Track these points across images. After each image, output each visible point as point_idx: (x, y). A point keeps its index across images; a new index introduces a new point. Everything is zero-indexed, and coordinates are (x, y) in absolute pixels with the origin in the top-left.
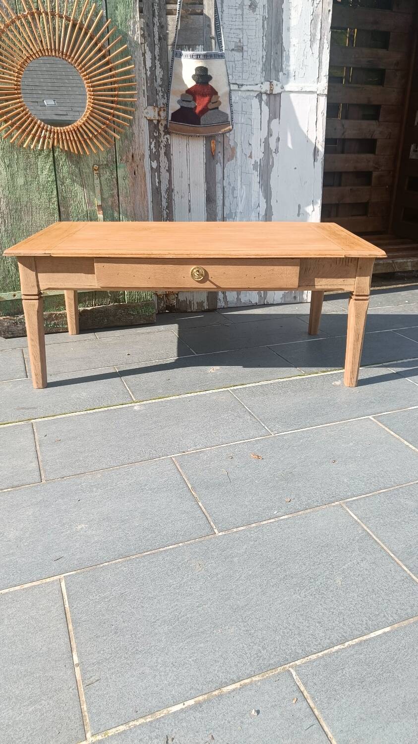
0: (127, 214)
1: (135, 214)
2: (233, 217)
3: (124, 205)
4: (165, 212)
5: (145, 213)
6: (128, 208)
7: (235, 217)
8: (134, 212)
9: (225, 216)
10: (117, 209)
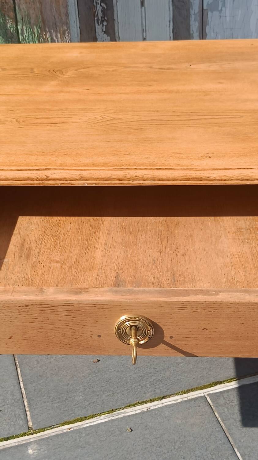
0: (30, 23)
1: (44, 21)
2: (220, 9)
3: (23, 6)
4: (99, 8)
5: (61, 18)
6: (31, 12)
7: (223, 9)
8: (42, 18)
9: (205, 8)
10: (12, 14)
